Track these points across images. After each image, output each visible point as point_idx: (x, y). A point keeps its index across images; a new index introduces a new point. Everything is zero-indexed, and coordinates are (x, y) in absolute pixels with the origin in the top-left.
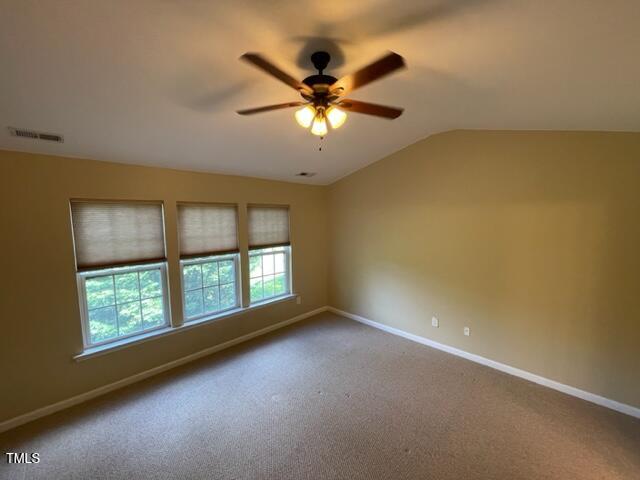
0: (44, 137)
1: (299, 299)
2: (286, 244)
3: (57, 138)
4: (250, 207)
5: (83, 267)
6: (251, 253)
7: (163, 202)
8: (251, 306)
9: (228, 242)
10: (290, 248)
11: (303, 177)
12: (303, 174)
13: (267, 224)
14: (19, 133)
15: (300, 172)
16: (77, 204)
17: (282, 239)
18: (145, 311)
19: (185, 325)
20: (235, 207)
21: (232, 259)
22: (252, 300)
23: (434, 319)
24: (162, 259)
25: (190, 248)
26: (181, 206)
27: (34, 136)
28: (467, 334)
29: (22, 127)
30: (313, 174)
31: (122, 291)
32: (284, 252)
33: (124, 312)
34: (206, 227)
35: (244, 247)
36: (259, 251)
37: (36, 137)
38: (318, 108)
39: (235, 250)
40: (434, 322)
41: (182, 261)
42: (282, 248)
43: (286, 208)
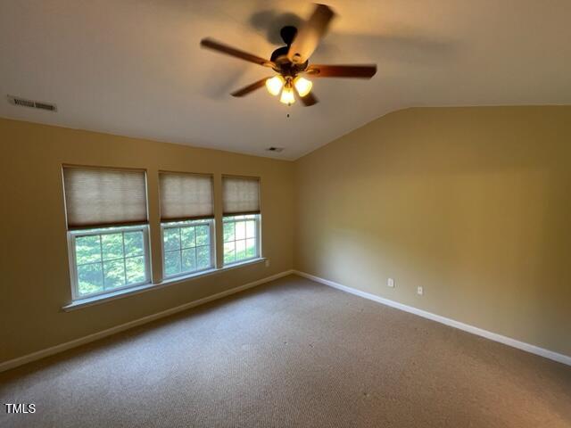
0: (40, 106)
1: (267, 262)
2: (257, 212)
3: (51, 108)
4: (225, 178)
5: (73, 227)
6: (225, 219)
7: (146, 170)
8: (224, 267)
9: (205, 208)
10: (260, 216)
11: (272, 152)
12: (273, 149)
13: (239, 194)
14: (17, 102)
15: (270, 147)
16: (69, 169)
17: (253, 208)
18: (129, 274)
19: (164, 282)
20: (211, 177)
21: (208, 224)
22: (225, 262)
23: (390, 280)
24: (144, 222)
25: (170, 213)
26: (162, 174)
27: (30, 105)
28: (420, 292)
29: (19, 96)
30: (281, 150)
31: (109, 255)
32: (254, 220)
33: (110, 274)
34: (185, 194)
35: (219, 214)
36: (231, 218)
37: (33, 106)
38: (286, 77)
39: (211, 216)
40: (390, 282)
41: (162, 224)
42: (253, 216)
43: (257, 180)
